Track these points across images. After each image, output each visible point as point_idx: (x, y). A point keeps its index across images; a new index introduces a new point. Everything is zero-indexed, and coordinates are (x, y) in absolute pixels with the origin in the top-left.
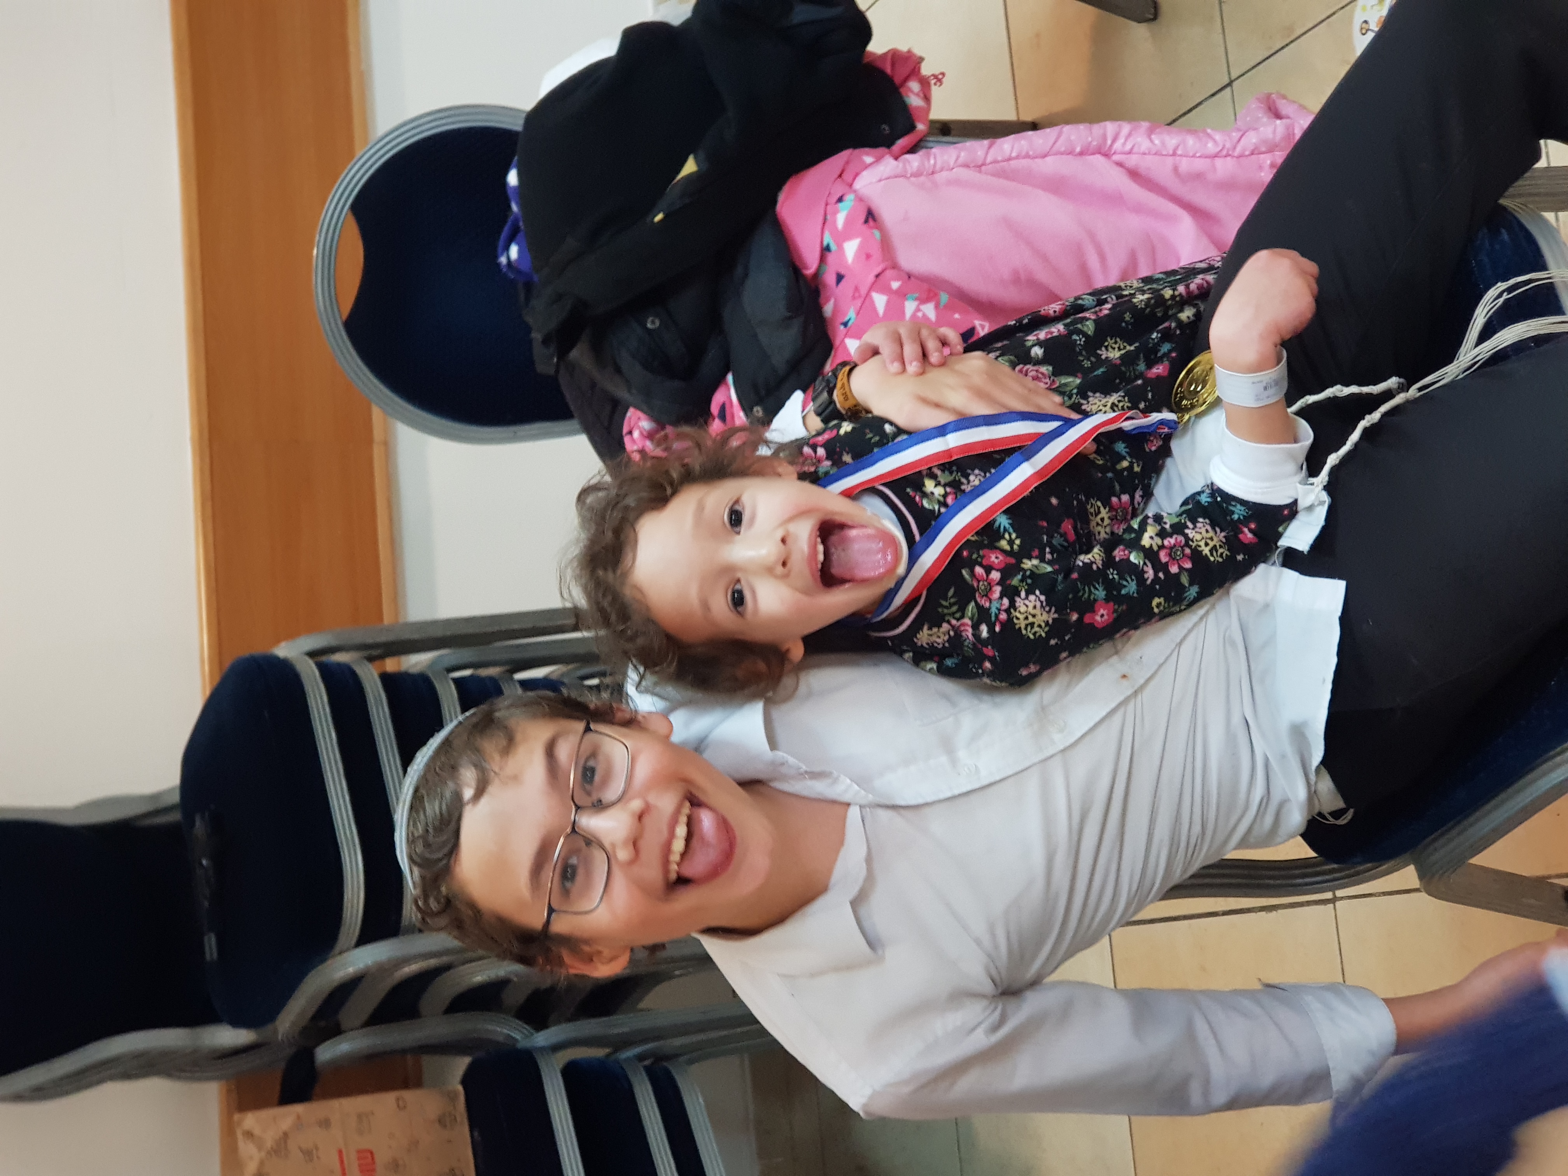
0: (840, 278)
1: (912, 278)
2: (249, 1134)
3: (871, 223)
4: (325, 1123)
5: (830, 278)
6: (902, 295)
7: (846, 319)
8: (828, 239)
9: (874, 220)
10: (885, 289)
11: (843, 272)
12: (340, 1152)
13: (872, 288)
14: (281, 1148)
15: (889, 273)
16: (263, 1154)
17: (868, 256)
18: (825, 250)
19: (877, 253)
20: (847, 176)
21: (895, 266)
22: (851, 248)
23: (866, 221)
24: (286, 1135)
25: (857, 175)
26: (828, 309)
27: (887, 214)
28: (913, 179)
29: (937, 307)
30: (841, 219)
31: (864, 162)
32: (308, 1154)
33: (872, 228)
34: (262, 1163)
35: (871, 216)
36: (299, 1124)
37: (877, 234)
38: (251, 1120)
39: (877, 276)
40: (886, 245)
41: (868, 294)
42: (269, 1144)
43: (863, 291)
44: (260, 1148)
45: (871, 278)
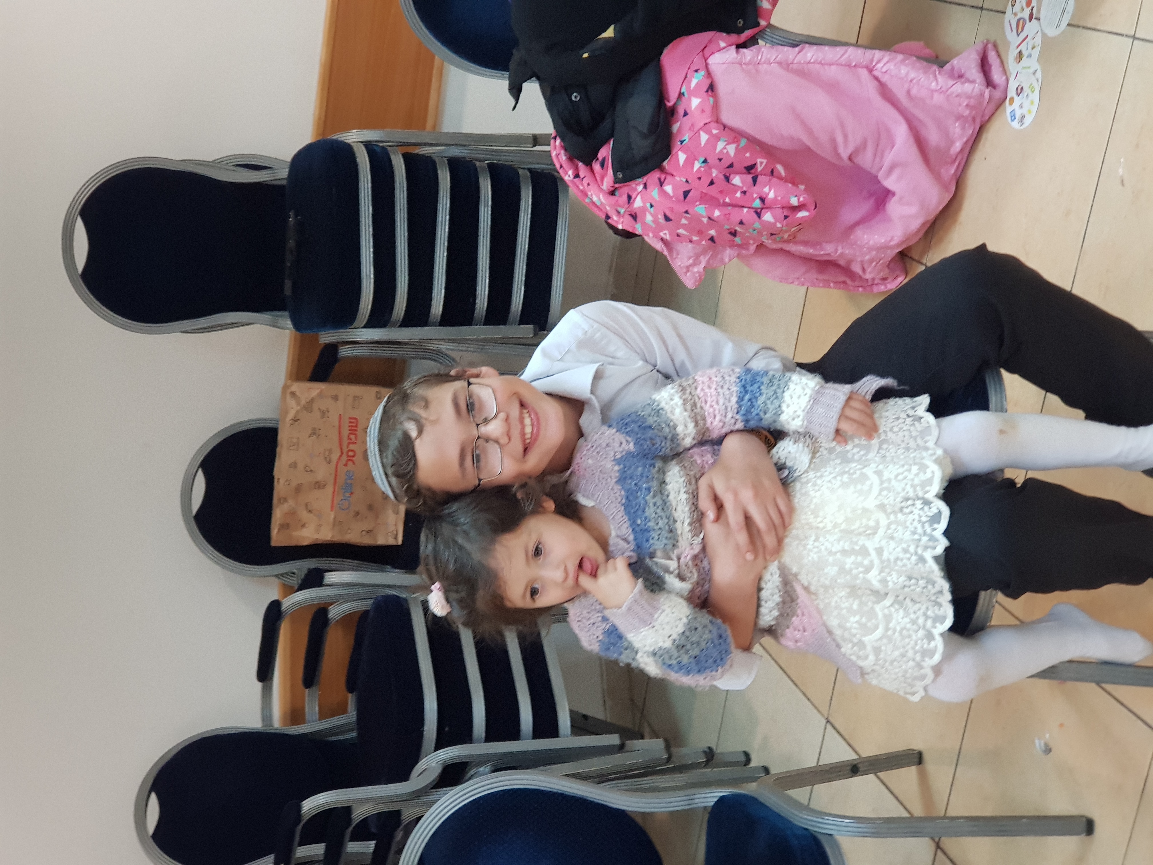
0: (686, 114)
1: (726, 129)
2: (293, 394)
3: (710, 93)
4: (335, 398)
5: (681, 112)
6: (718, 138)
7: (683, 139)
8: (684, 90)
9: (712, 91)
10: (709, 133)
11: (688, 111)
12: (340, 416)
13: (701, 129)
14: (308, 407)
15: (714, 124)
16: (299, 408)
17: (703, 111)
18: (681, 95)
19: (708, 110)
20: (707, 52)
21: (718, 121)
22: (695, 102)
23: (707, 91)
24: (312, 400)
25: (713, 53)
26: (675, 128)
27: (722, 88)
28: (744, 66)
29: (737, 148)
30: (694, 82)
31: (719, 45)
32: (324, 413)
33: (710, 96)
34: (298, 412)
35: (712, 88)
36: (321, 395)
37: (711, 100)
38: (296, 387)
39: (705, 124)
40: (716, 107)
41: (698, 131)
42: (303, 402)
43: (696, 129)
44: (298, 404)
45: (702, 124)
